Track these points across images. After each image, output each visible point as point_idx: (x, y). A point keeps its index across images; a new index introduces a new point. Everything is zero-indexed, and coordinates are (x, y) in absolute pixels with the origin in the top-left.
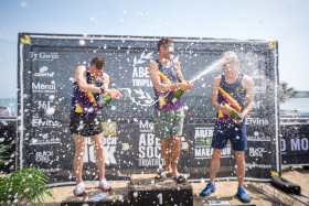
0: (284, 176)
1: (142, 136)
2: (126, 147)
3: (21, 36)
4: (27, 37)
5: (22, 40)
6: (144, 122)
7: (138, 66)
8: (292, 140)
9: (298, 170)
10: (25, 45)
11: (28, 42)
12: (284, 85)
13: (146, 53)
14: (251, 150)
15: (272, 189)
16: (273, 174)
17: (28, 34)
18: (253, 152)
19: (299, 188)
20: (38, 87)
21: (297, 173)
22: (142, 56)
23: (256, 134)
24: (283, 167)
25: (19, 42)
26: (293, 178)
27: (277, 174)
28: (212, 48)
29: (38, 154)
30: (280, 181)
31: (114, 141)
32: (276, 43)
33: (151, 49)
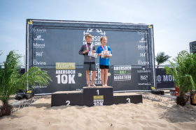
3: (28, 20)
4: (31, 21)
8: (164, 76)
9: (168, 92)
10: (30, 25)
12: (162, 54)
16: (152, 88)
20: (36, 45)
22: (88, 31)
25: (27, 23)
28: (121, 28)
31: (74, 72)
32: (152, 25)
33: (92, 28)
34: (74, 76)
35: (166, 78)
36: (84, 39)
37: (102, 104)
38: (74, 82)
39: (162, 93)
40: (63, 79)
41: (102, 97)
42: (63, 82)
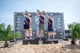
2: (34, 33)
3: (15, 13)
7: (36, 18)
14: (60, 33)
16: (64, 38)
20: (18, 22)
31: (32, 32)
32: (63, 13)
34: (32, 33)
35: (71, 34)
36: (36, 19)
37: (42, 44)
38: (32, 36)
39: (67, 40)
41: (42, 41)
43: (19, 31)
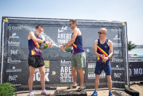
0: (131, 87)
1: (62, 68)
4: (6, 19)
5: (4, 20)
6: (63, 61)
8: (135, 69)
9: (138, 84)
10: (5, 23)
11: (7, 21)
12: (130, 42)
13: (64, 27)
14: (115, 74)
15: (125, 94)
16: (126, 86)
17: (7, 17)
18: (116, 75)
19: (138, 93)
20: (11, 43)
21: (137, 86)
22: (62, 28)
23: (117, 66)
24: (131, 83)
26: (136, 88)
27: (128, 86)
28: (96, 25)
29: (10, 77)
30: (129, 90)
31: (48, 70)
32: (126, 23)
33: (67, 25)
34: (48, 74)
35: (136, 71)
36: (59, 37)
38: (48, 80)
40: (37, 77)
42: (37, 80)
43: (14, 68)
